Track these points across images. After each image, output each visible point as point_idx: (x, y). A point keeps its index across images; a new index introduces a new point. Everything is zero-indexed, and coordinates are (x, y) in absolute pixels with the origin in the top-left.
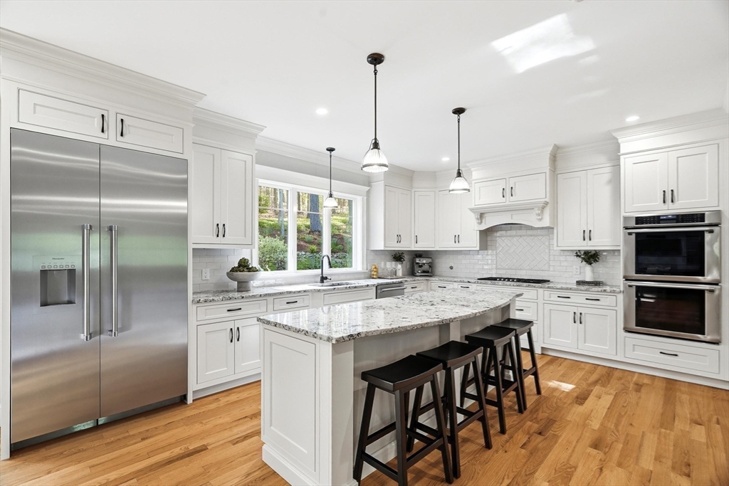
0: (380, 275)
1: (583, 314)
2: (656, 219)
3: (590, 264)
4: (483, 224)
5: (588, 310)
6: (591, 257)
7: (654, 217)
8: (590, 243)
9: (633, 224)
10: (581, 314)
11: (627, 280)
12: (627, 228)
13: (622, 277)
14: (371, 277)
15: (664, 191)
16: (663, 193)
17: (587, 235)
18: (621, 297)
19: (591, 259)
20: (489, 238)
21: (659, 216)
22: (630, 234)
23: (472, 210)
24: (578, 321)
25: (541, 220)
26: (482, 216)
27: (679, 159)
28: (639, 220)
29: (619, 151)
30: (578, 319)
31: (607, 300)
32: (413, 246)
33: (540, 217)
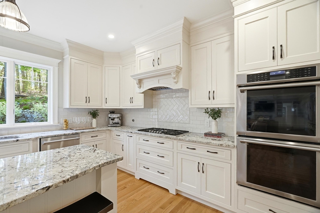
0: (70, 127)
1: (205, 165)
2: (266, 76)
3: (215, 119)
4: (142, 88)
5: (209, 161)
6: (216, 114)
7: (264, 74)
8: (214, 102)
9: (245, 82)
10: (203, 164)
11: (239, 136)
12: (240, 87)
13: (235, 133)
14: (62, 129)
15: (273, 48)
16: (272, 49)
17: (212, 96)
18: (234, 151)
19: (216, 116)
20: (154, 100)
21: (268, 73)
22: (242, 91)
23: (132, 76)
24: (201, 171)
25: (176, 83)
26: (140, 82)
27: (288, 12)
28: (251, 78)
29: (233, 14)
30: (201, 168)
31: (224, 154)
32: (104, 105)
33: (176, 81)
